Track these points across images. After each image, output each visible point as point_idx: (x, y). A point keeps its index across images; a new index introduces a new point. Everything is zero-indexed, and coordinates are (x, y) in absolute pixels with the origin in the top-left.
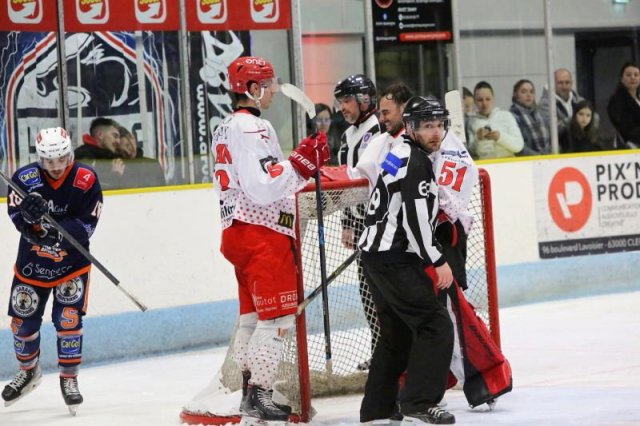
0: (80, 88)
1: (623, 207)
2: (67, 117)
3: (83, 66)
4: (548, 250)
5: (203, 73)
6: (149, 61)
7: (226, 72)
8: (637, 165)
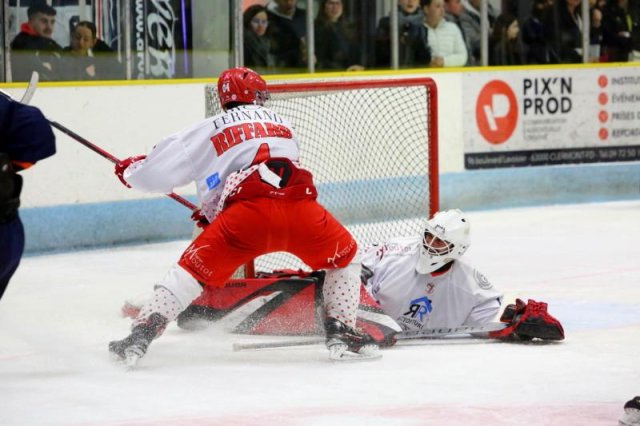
1: (548, 121)
4: (474, 161)
8: (563, 81)
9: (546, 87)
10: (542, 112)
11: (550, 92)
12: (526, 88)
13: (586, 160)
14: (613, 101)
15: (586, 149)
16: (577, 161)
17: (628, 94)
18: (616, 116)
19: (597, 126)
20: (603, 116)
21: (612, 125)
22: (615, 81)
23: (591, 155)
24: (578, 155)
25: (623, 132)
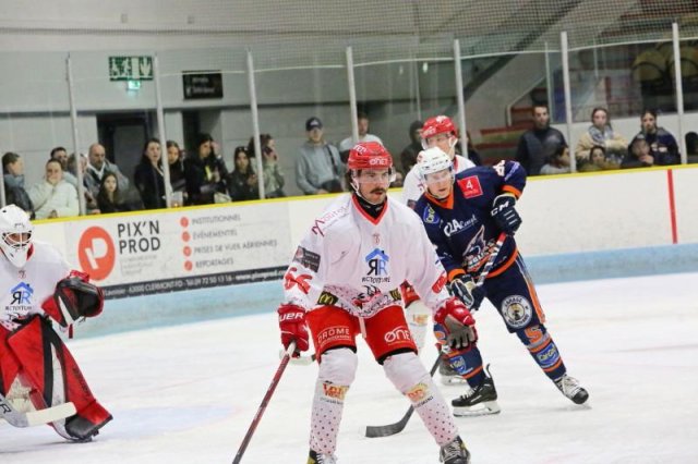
1: (141, 258)
8: (151, 224)
9: (137, 230)
10: (135, 251)
11: (141, 234)
12: (120, 231)
13: (176, 289)
14: (194, 238)
15: (175, 280)
16: (168, 290)
17: (207, 231)
18: (198, 250)
19: (183, 259)
20: (187, 251)
21: (194, 258)
23: (180, 284)
24: (168, 285)
25: (205, 263)
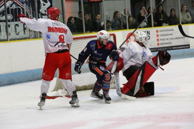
0: (10, 15)
2: (7, 22)
3: (11, 9)
5: (40, 10)
6: (27, 8)
7: (46, 10)
8: (147, 32)
13: (154, 51)
14: (160, 36)
15: (154, 48)
17: (164, 34)
18: (161, 40)
19: (157, 42)
20: (158, 40)
21: (160, 42)
22: (160, 31)
23: (156, 50)
24: (152, 50)
25: (163, 43)
